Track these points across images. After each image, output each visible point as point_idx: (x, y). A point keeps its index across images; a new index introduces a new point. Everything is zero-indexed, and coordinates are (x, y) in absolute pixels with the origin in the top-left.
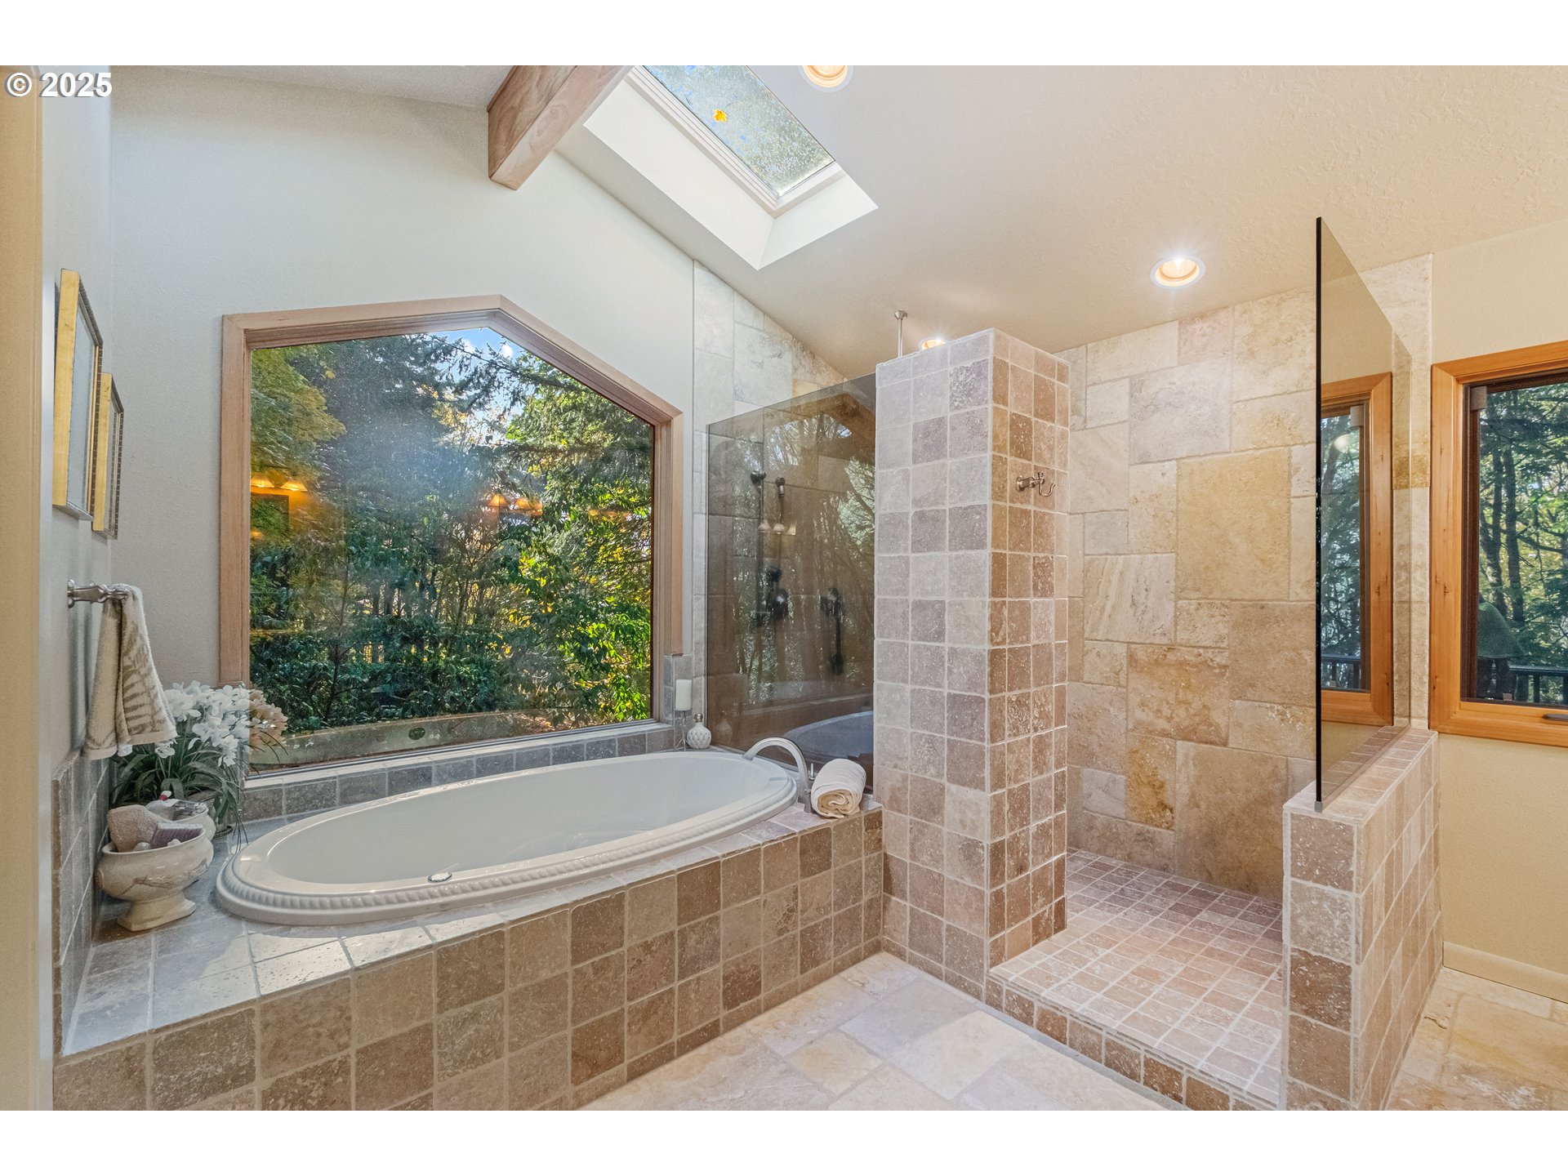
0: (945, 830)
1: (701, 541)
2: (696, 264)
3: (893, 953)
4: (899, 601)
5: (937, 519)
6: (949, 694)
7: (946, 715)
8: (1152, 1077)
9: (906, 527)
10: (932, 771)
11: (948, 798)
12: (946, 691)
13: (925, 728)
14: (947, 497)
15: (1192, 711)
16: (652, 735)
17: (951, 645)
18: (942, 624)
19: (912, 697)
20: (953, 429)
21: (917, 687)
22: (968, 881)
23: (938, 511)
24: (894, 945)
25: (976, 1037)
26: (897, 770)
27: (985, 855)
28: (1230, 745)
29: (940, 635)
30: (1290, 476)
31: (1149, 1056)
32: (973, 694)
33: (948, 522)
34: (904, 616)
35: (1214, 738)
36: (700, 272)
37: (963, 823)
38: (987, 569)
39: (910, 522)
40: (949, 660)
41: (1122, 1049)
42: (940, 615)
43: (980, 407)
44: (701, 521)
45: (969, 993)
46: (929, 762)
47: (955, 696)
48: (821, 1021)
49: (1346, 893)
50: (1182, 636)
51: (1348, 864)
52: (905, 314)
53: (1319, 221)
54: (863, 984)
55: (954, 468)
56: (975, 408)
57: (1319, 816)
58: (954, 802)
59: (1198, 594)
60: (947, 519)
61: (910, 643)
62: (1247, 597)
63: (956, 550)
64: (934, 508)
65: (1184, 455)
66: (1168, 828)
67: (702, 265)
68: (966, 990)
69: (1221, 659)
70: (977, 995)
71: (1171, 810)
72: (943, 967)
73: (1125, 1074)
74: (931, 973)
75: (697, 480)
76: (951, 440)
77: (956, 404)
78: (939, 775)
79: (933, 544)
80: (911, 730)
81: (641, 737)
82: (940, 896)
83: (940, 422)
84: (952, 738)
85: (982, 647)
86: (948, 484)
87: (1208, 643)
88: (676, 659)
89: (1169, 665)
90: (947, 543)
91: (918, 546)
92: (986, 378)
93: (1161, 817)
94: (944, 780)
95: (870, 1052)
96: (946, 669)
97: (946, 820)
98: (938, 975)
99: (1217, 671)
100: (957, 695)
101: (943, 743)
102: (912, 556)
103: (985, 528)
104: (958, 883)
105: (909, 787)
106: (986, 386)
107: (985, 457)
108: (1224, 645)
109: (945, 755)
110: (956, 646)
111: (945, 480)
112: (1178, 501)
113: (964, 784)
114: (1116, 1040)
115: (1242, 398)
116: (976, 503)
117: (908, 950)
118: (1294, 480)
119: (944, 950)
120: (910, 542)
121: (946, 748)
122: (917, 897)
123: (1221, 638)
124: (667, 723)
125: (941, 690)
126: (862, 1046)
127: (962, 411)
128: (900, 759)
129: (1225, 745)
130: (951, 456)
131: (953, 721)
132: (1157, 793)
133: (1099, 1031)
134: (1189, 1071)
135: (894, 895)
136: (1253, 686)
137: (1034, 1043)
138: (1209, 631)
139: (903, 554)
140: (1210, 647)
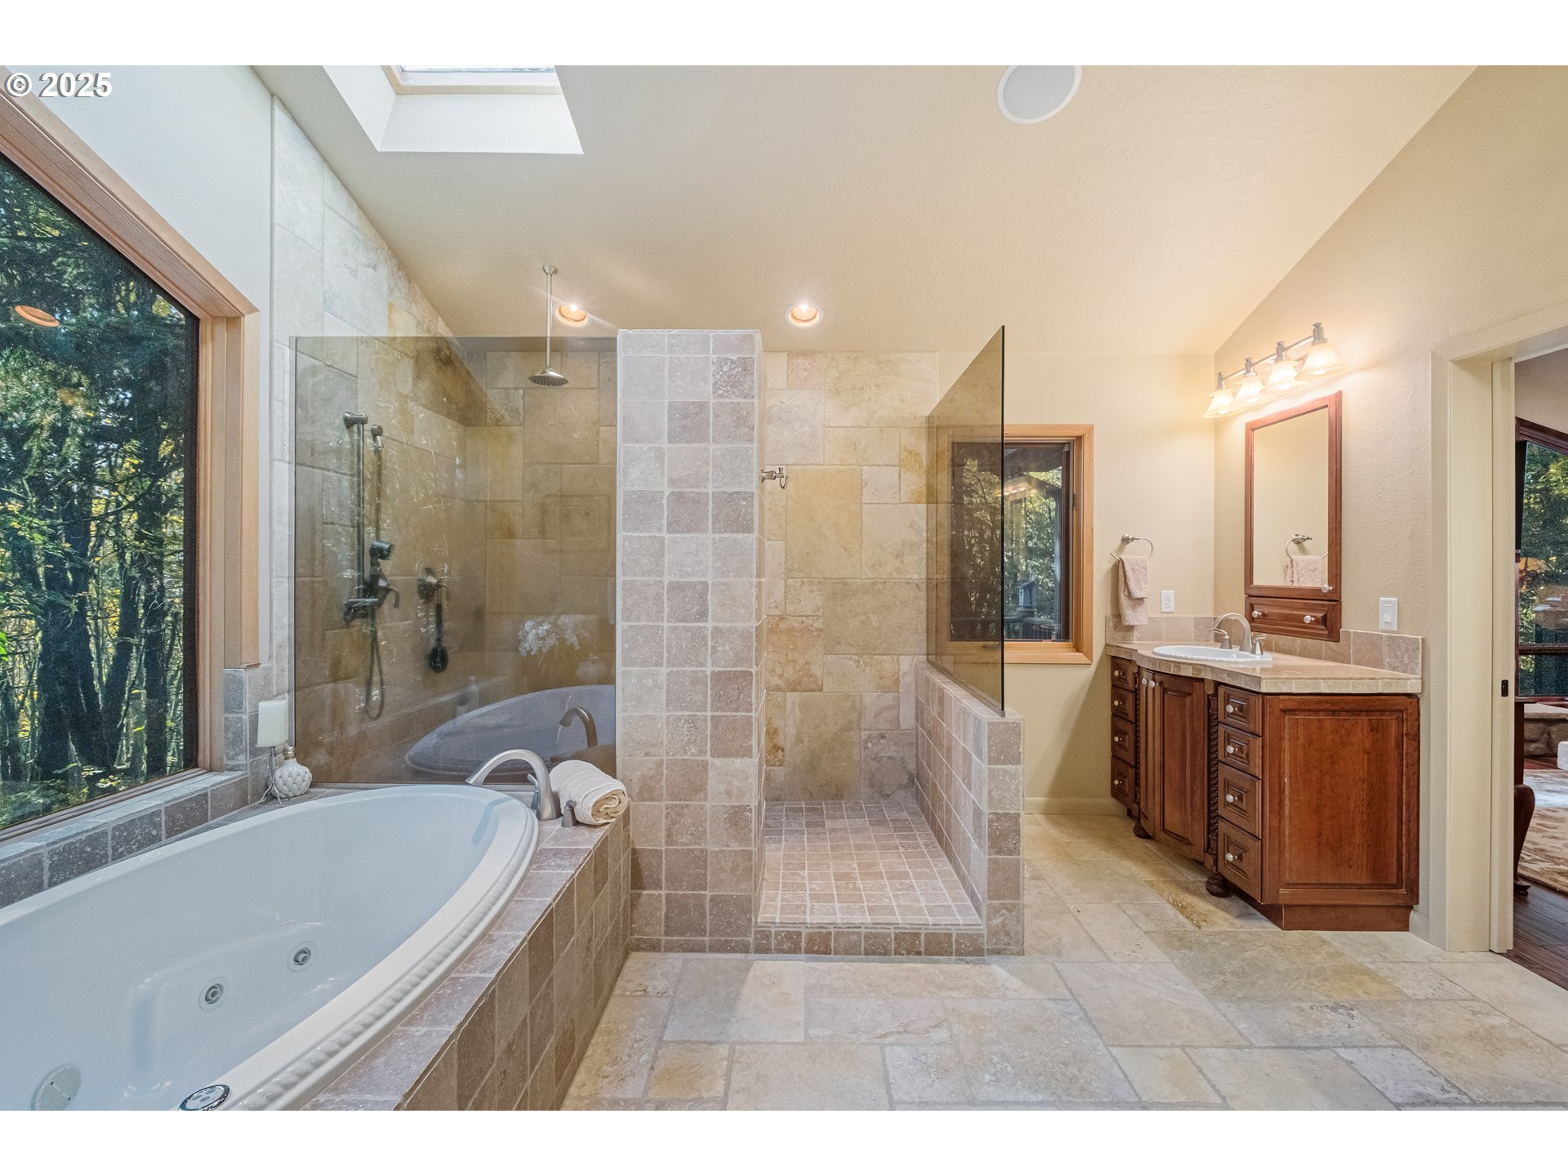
0: (708, 804)
1: (284, 500)
2: (277, 103)
3: (644, 950)
4: (651, 582)
5: (698, 501)
6: (713, 672)
7: (709, 692)
8: (899, 947)
9: (661, 506)
10: (693, 750)
11: (711, 773)
12: (709, 670)
13: (682, 709)
14: (710, 480)
15: (798, 668)
16: (217, 792)
17: (715, 624)
18: (705, 603)
19: (668, 680)
20: (717, 416)
21: (675, 669)
22: (735, 846)
23: (698, 493)
24: (645, 941)
25: (773, 983)
26: (649, 758)
27: (753, 817)
28: (825, 690)
29: (702, 615)
30: (862, 488)
31: (897, 931)
32: (740, 669)
33: (711, 505)
34: (658, 598)
35: (814, 687)
36: (280, 115)
37: (729, 793)
38: (755, 552)
39: (665, 501)
40: (713, 639)
41: (877, 936)
42: (703, 596)
43: (745, 400)
44: (284, 473)
45: (736, 952)
46: (689, 742)
47: (720, 673)
48: (642, 1044)
49: (1017, 766)
50: (790, 608)
51: (1019, 748)
52: (555, 272)
53: (1003, 327)
54: (645, 990)
55: (718, 453)
56: (741, 400)
57: (1003, 720)
58: (718, 775)
59: (801, 575)
60: (710, 503)
61: (665, 624)
62: (835, 576)
63: (720, 532)
64: (694, 490)
65: (791, 462)
66: (780, 765)
67: (285, 106)
68: (733, 950)
69: (818, 625)
70: (745, 949)
71: (783, 750)
72: (706, 939)
73: (880, 954)
74: (692, 951)
75: (277, 412)
76: (714, 426)
77: (720, 392)
78: (702, 752)
79: (694, 526)
80: (665, 714)
81: (201, 798)
82: (703, 872)
83: (702, 406)
84: (717, 714)
85: (749, 624)
86: (711, 469)
87: (808, 613)
88: (250, 672)
89: (780, 632)
90: (710, 526)
91: (673, 526)
92: (752, 374)
93: (776, 757)
94: (708, 757)
95: (711, 1043)
96: (709, 649)
97: (709, 795)
98: (701, 949)
99: (815, 634)
100: (722, 672)
101: (706, 721)
102: (667, 536)
103: (752, 513)
104: (722, 851)
105: (665, 772)
106: (753, 382)
107: (751, 448)
108: (820, 614)
109: (709, 732)
110: (721, 625)
111: (708, 464)
112: (787, 499)
113: (730, 756)
114: (873, 931)
115: (832, 425)
116: (743, 489)
117: (663, 939)
118: (864, 490)
119: (708, 921)
120: (665, 522)
121: (709, 725)
122: (674, 881)
123: (818, 609)
124: (233, 769)
125: (703, 669)
126: (698, 1042)
127: (727, 400)
128: (652, 745)
129: (821, 690)
130: (714, 441)
131: (717, 698)
132: (771, 738)
133: (858, 930)
134: (926, 929)
135: (645, 889)
136: (838, 643)
137: (811, 964)
138: (810, 602)
139: (656, 534)
140: (811, 616)
